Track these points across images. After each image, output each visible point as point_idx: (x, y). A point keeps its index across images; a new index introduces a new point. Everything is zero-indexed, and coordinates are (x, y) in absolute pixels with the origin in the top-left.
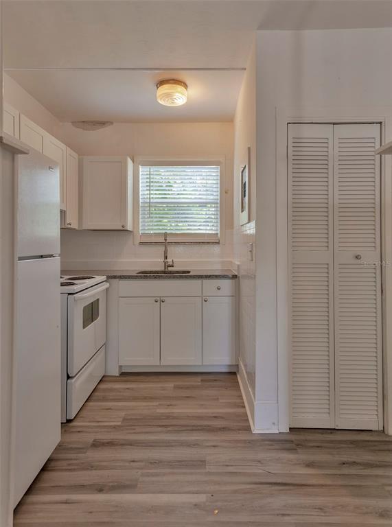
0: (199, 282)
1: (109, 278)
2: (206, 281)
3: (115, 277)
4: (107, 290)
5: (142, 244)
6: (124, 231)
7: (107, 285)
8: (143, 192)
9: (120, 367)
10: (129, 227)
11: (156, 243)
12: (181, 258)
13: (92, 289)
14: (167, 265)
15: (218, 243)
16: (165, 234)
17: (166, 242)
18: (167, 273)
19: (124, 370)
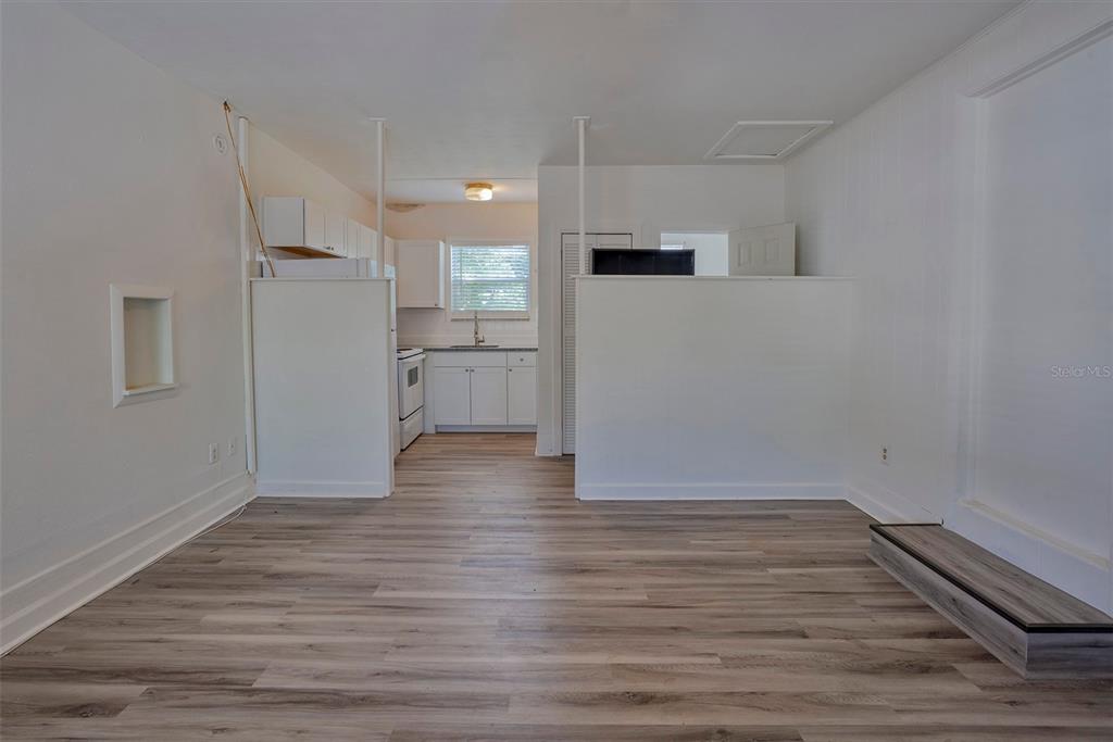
0: (503, 354)
1: (425, 350)
2: (510, 354)
3: (430, 350)
4: (423, 360)
5: (453, 320)
6: (437, 308)
7: (424, 356)
8: (454, 274)
9: (436, 426)
10: (442, 305)
11: (468, 320)
12: (491, 334)
13: (414, 358)
14: (478, 341)
15: (528, 320)
16: (476, 312)
17: (476, 319)
18: (478, 347)
19: (439, 430)
